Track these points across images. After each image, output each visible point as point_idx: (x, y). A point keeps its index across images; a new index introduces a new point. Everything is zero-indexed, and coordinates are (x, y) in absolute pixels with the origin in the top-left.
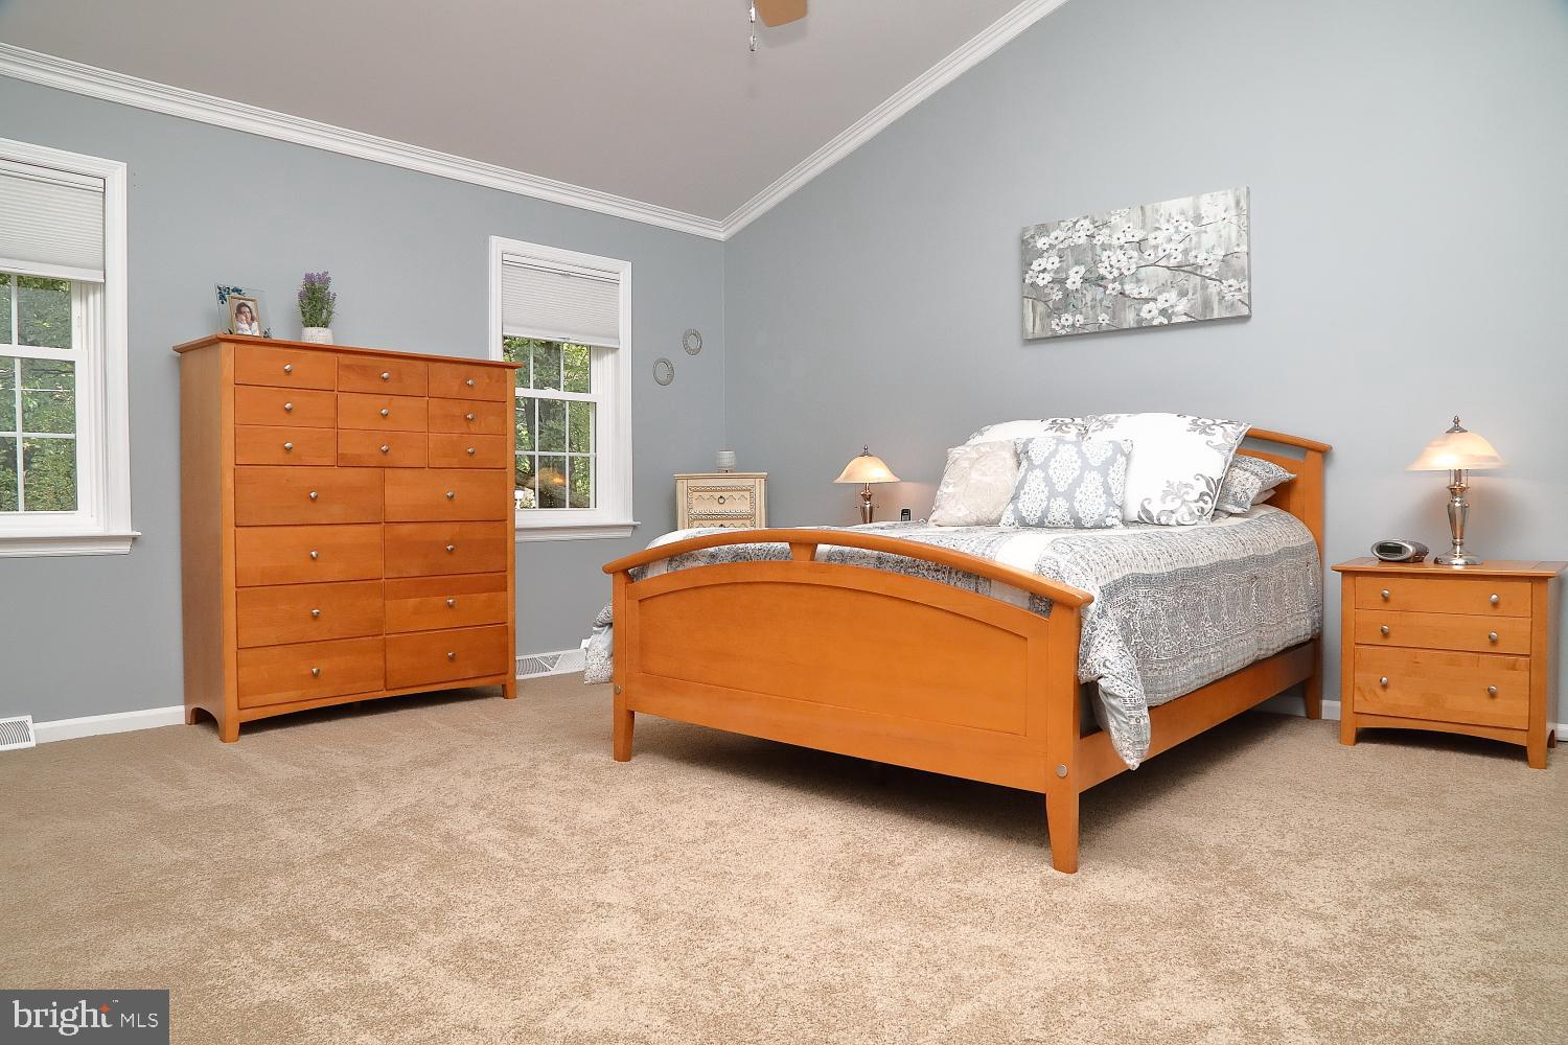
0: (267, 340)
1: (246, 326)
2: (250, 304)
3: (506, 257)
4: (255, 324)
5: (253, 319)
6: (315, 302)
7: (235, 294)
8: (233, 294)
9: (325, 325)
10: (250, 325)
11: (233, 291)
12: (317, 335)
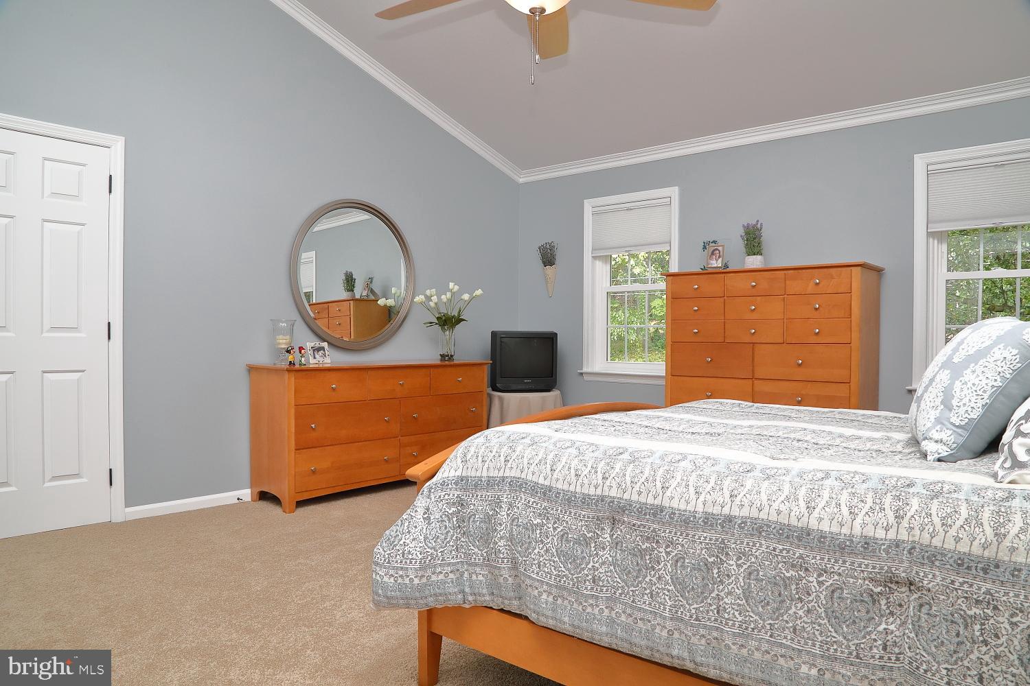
0: (728, 270)
1: (714, 262)
2: (720, 248)
3: (930, 168)
4: (720, 260)
5: (719, 257)
6: (753, 241)
7: (713, 244)
8: (711, 245)
9: (759, 253)
10: (717, 260)
11: (712, 243)
12: (754, 262)
